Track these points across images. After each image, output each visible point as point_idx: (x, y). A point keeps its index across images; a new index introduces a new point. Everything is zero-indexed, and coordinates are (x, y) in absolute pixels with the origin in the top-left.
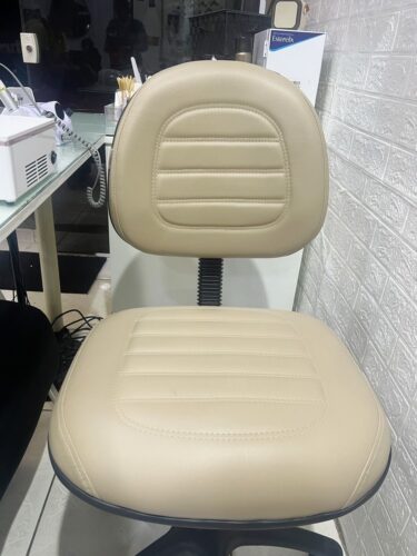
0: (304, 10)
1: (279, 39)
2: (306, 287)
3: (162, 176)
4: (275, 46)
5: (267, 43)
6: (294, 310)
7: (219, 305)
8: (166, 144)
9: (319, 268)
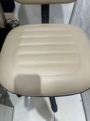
2: (76, 10)
6: (69, 24)
7: (48, 23)
9: (81, 4)
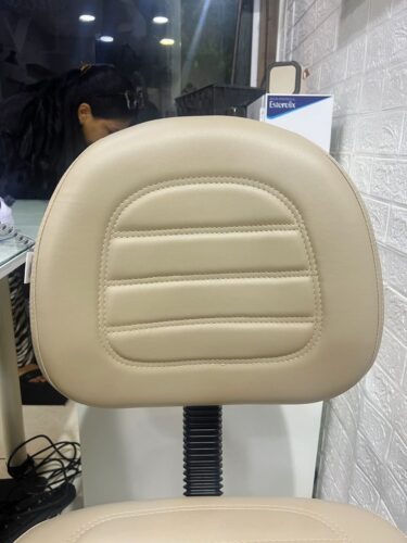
0: (304, 74)
1: (277, 105)
3: (115, 289)
4: (272, 113)
5: (263, 111)
8: (121, 241)
